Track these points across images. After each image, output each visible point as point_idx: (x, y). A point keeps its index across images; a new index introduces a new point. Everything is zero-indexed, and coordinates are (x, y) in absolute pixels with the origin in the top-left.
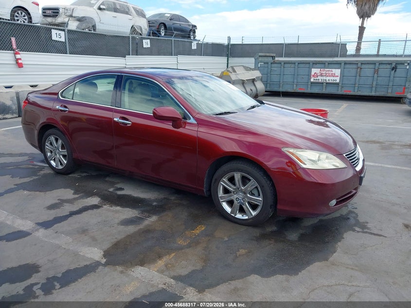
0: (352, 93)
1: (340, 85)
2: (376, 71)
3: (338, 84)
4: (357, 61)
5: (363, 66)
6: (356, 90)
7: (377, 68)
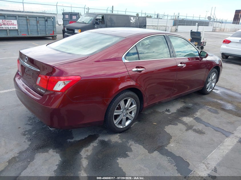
0: (27, 36)
1: (19, 31)
2: (38, 22)
3: (17, 30)
4: (26, 15)
5: (30, 19)
6: (29, 34)
7: (38, 20)
